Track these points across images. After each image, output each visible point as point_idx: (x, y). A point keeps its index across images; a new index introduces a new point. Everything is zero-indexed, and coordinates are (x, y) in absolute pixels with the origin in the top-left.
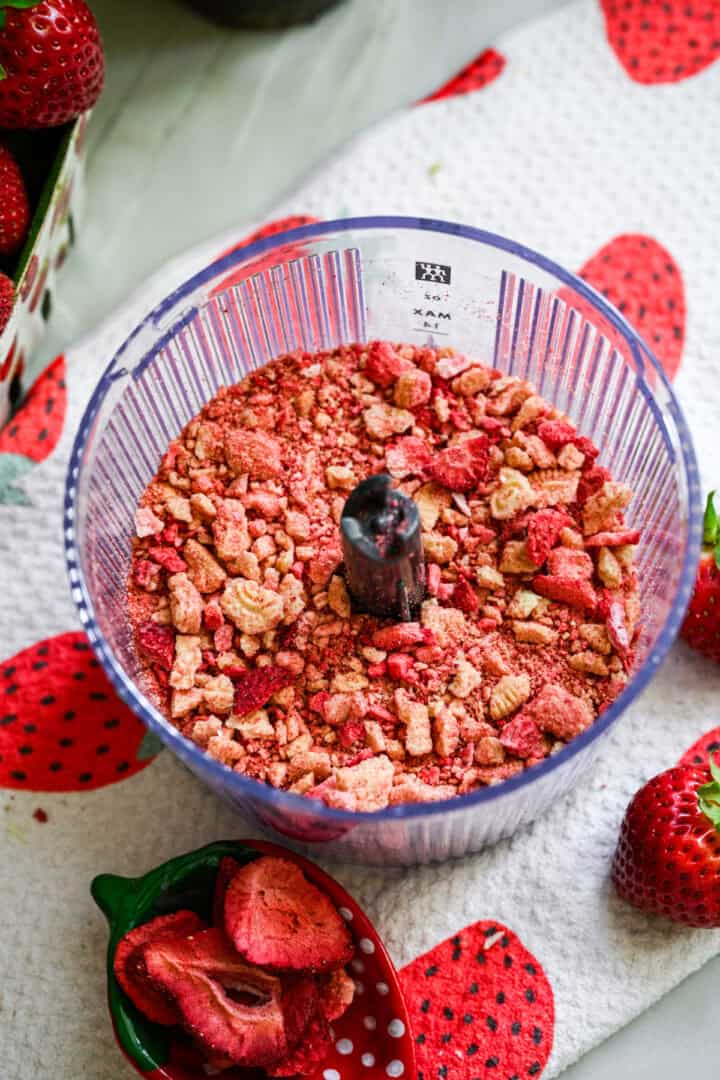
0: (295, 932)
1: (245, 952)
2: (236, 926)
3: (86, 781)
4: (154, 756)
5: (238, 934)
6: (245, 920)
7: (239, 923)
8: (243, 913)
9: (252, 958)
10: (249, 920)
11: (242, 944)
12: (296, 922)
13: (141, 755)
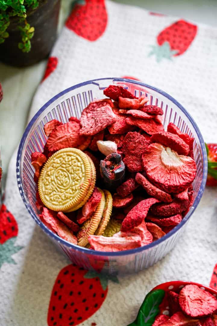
0: (202, 304)
1: (190, 314)
2: (185, 308)
3: (97, 306)
4: (107, 287)
5: (186, 310)
6: (187, 305)
7: (185, 307)
8: (185, 304)
9: (192, 315)
10: (188, 305)
11: (188, 312)
12: (202, 302)
13: (104, 289)
